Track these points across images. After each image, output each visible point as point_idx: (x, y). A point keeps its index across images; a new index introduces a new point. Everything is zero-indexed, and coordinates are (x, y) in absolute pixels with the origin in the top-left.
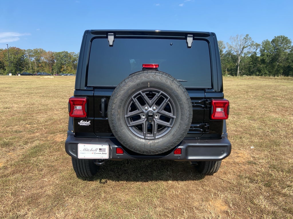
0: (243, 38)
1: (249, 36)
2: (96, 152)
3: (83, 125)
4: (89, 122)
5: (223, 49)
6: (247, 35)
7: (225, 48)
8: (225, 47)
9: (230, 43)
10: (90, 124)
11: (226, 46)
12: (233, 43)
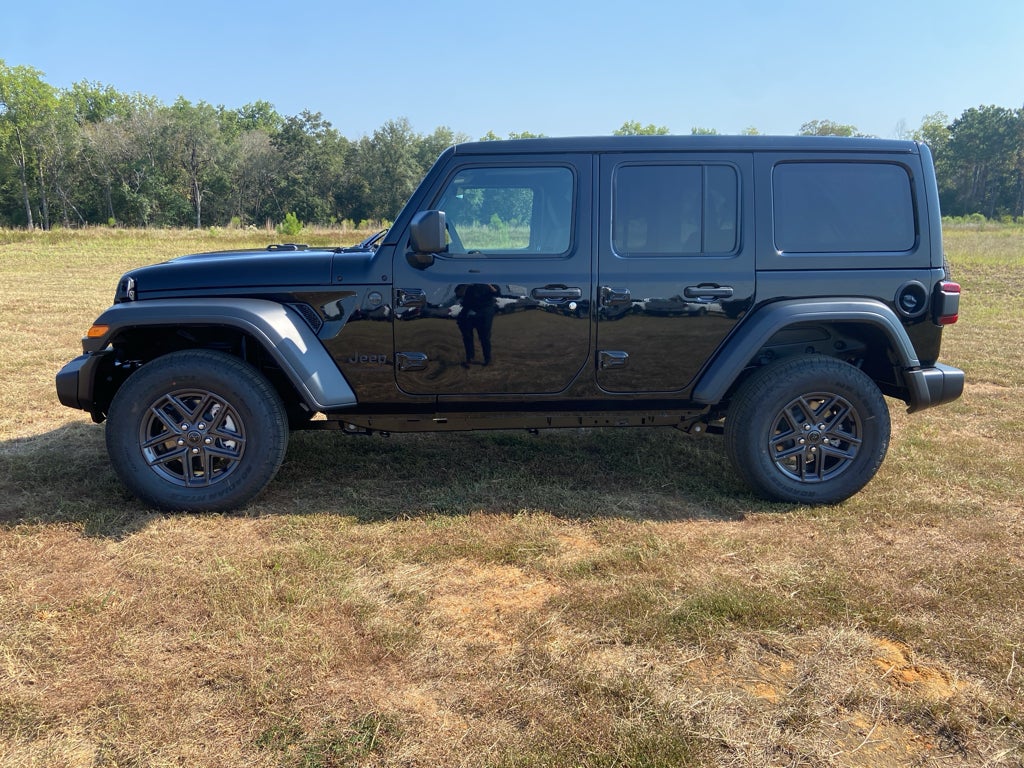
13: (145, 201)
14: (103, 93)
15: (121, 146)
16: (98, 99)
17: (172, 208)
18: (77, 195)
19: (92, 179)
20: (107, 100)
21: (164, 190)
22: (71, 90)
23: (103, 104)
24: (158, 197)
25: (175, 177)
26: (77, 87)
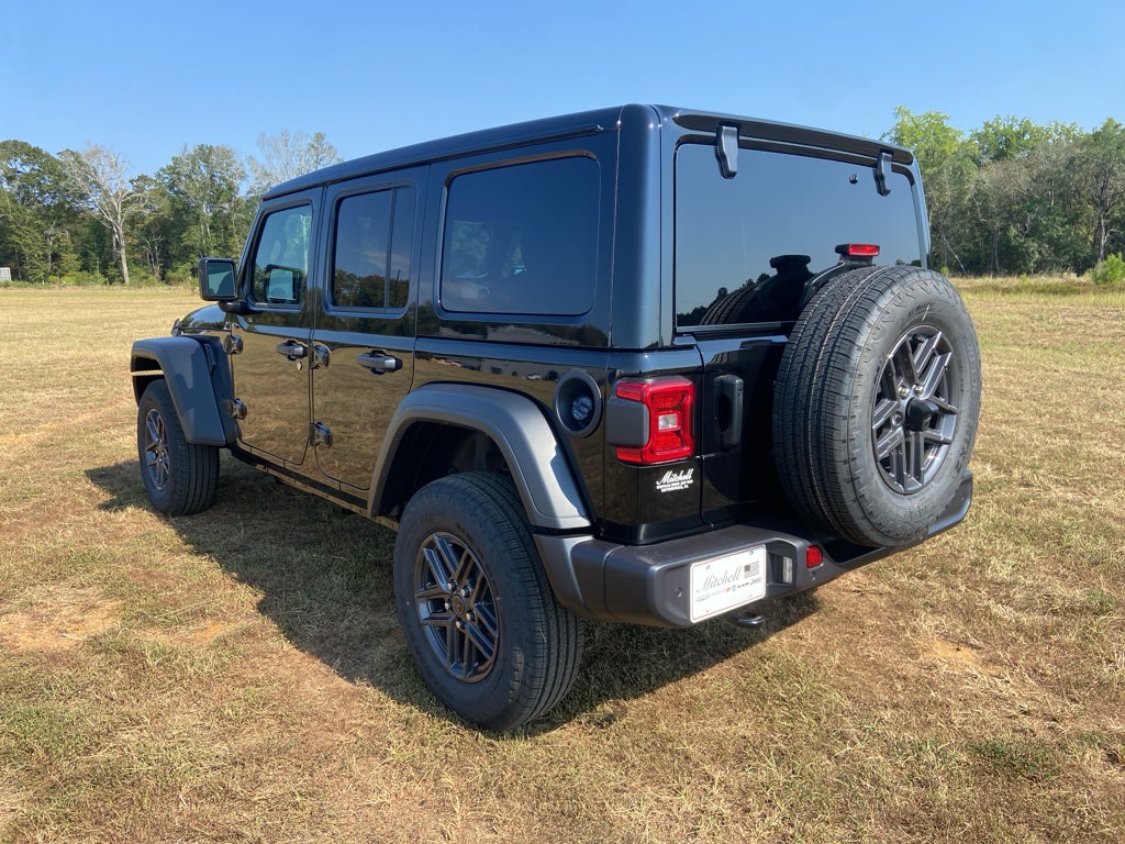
0: (305, 147)
1: (325, 141)
2: (737, 583)
3: (672, 489)
4: (691, 471)
5: (237, 182)
6: (320, 137)
7: (243, 177)
8: (243, 173)
9: (261, 159)
10: (691, 481)
11: (247, 168)
12: (274, 161)
13: (1033, 246)
14: (1016, 128)
15: (1020, 186)
16: (1008, 137)
17: (1066, 253)
18: (964, 243)
19: (981, 224)
20: (1020, 135)
21: (1058, 232)
22: (981, 130)
23: (1014, 141)
24: (1050, 241)
25: (1077, 216)
26: (987, 125)
